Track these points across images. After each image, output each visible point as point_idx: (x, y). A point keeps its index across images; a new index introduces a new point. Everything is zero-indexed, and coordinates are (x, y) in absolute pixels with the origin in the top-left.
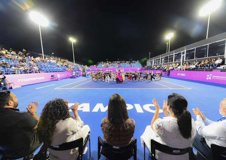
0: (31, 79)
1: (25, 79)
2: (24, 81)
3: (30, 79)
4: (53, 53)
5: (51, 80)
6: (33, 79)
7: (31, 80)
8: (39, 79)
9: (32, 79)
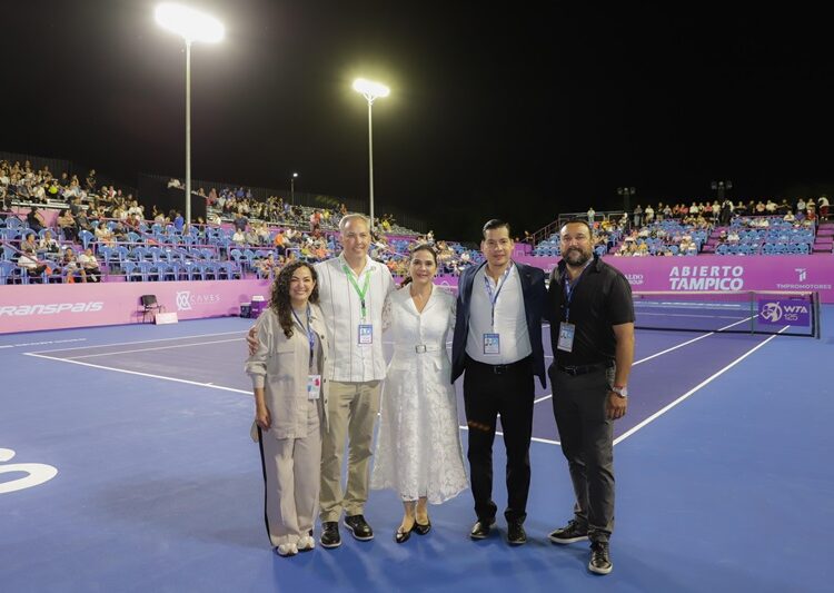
0: (38, 309)
1: (14, 308)
2: (10, 313)
3: (35, 307)
4: (295, 175)
5: (135, 320)
6: (48, 308)
7: (40, 312)
8: (73, 310)
9: (42, 307)
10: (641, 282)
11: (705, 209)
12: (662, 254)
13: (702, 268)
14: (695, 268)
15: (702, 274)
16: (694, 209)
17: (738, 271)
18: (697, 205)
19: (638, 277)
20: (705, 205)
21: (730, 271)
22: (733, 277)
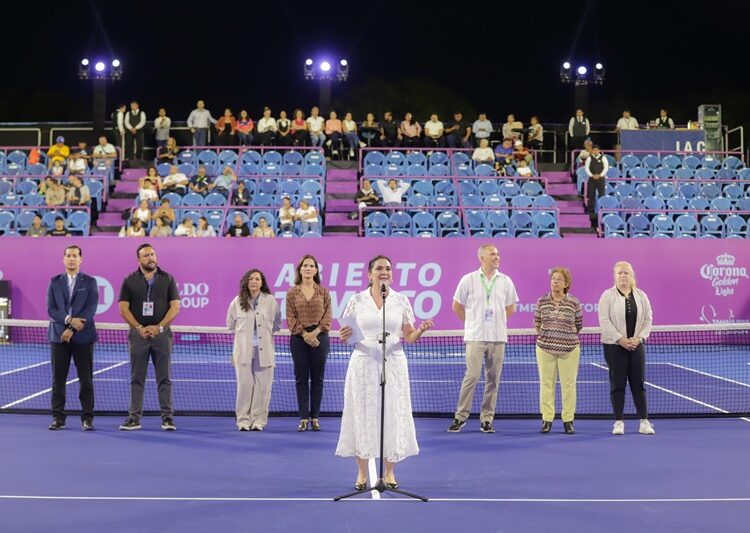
10: (204, 302)
11: (295, 126)
12: (246, 232)
13: (352, 266)
14: (335, 267)
15: (350, 282)
16: (267, 124)
17: (430, 275)
18: (276, 115)
19: (196, 289)
20: (291, 117)
21: (413, 274)
22: (420, 289)
